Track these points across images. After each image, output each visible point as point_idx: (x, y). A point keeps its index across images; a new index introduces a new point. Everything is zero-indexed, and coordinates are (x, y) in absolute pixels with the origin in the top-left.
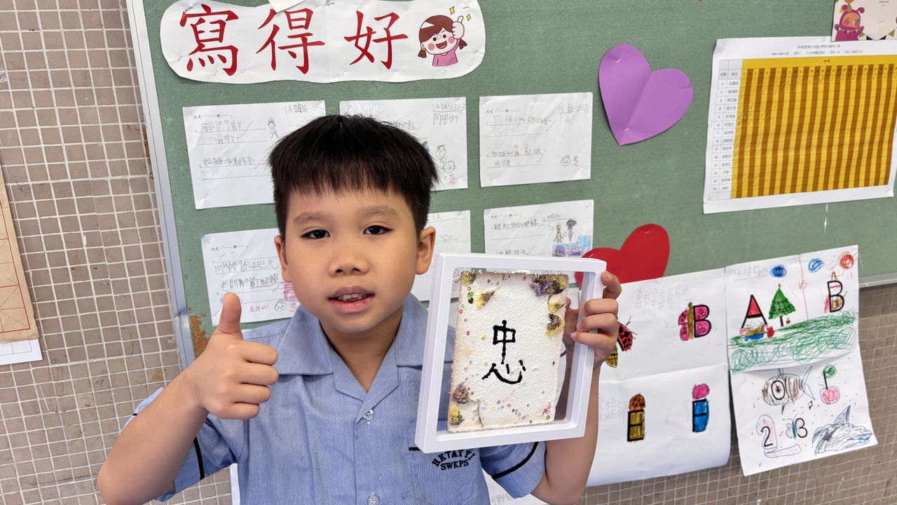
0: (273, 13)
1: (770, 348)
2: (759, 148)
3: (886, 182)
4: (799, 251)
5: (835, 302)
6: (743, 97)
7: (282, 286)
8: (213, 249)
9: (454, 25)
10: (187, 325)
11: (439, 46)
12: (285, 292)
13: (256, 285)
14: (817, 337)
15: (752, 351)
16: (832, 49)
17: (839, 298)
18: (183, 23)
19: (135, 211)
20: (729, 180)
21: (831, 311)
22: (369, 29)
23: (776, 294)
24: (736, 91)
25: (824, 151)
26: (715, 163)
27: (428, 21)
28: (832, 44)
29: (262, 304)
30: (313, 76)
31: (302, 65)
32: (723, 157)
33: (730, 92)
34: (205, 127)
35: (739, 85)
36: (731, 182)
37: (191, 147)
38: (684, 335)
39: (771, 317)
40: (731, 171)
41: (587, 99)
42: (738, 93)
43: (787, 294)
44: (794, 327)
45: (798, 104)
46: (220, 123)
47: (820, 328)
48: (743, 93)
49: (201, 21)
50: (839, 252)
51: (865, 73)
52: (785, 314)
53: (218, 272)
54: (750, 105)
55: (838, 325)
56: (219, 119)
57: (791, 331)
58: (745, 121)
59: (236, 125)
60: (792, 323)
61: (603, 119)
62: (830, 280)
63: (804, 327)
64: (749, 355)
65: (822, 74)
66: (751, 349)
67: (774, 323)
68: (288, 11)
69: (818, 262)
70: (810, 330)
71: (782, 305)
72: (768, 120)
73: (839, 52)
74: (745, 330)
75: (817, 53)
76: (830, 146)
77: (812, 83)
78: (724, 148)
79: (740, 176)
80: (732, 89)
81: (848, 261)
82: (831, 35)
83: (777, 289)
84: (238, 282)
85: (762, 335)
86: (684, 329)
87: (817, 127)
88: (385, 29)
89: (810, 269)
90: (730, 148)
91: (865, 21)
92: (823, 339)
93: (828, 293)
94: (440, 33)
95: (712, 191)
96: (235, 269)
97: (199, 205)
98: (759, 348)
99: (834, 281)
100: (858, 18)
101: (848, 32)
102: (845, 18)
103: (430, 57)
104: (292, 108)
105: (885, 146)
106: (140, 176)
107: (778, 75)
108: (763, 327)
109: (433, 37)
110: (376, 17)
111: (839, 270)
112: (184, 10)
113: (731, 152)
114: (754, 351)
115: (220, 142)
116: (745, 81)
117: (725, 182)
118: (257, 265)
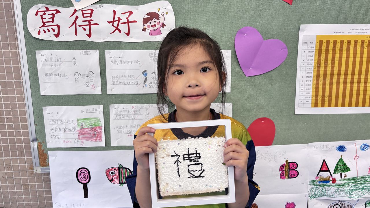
0: (75, 11)
1: (333, 189)
2: (328, 82)
4: (355, 139)
6: (317, 55)
7: (77, 132)
8: (48, 113)
9: (159, 16)
10: (36, 145)
11: (153, 26)
12: (79, 135)
13: (66, 131)
14: (362, 186)
15: (323, 189)
18: (37, 14)
20: (310, 97)
22: (119, 18)
23: (339, 161)
24: (313, 52)
26: (301, 88)
27: (147, 14)
29: (69, 140)
30: (93, 39)
32: (306, 85)
33: (309, 52)
34: (45, 59)
35: (315, 48)
36: (311, 98)
37: (39, 68)
38: (282, 176)
39: (335, 173)
40: (311, 92)
41: (228, 53)
42: (314, 53)
43: (346, 161)
44: (349, 179)
46: (52, 58)
47: (365, 181)
48: (317, 53)
49: (45, 14)
52: (344, 172)
53: (50, 124)
54: (322, 59)
56: (51, 56)
57: (346, 182)
58: (319, 67)
59: (59, 59)
60: (347, 177)
61: (237, 63)
63: (354, 180)
64: (320, 191)
65: (366, 44)
66: (322, 188)
67: (337, 176)
68: (83, 10)
69: (367, 145)
70: (359, 182)
71: (342, 167)
72: (333, 67)
74: (319, 177)
75: (362, 33)
77: (360, 48)
78: (307, 81)
79: (317, 96)
80: (310, 50)
83: (340, 158)
84: (59, 129)
85: (329, 182)
86: (283, 173)
87: (363, 72)
88: (126, 18)
89: (361, 149)
90: (311, 81)
92: (366, 187)
94: (153, 20)
95: (300, 103)
96: (57, 123)
97: (42, 93)
98: (327, 188)
103: (148, 31)
104: (84, 52)
107: (338, 44)
108: (330, 177)
109: (150, 22)
110: (122, 13)
112: (37, 9)
113: (311, 83)
114: (324, 189)
115: (52, 66)
116: (318, 46)
117: (307, 99)
118: (67, 122)
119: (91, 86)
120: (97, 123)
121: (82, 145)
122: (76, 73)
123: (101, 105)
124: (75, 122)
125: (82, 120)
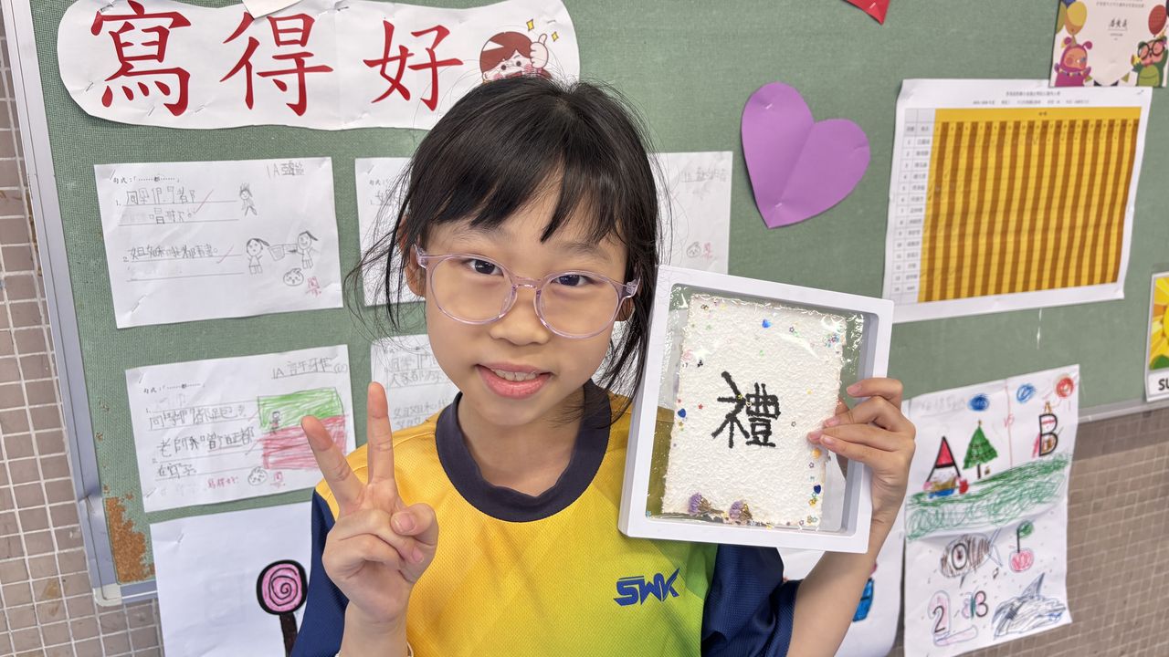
0: (248, 19)
1: (961, 507)
2: (955, 232)
3: (1115, 279)
4: (1005, 375)
5: (1045, 444)
6: (936, 161)
7: (260, 446)
9: (533, 47)
10: (99, 511)
12: (264, 455)
13: (218, 445)
14: (1020, 490)
15: (937, 511)
16: (1051, 98)
17: (1052, 437)
18: (96, 29)
19: (13, 330)
20: (915, 276)
21: (1041, 455)
22: (403, 49)
23: (975, 435)
24: (926, 153)
25: (1038, 237)
26: (898, 253)
27: (495, 39)
28: (1050, 90)
29: (228, 475)
30: (311, 120)
31: (296, 101)
32: (909, 244)
33: (918, 153)
34: (132, 197)
35: (930, 145)
36: (918, 279)
37: (109, 228)
39: (966, 467)
40: (918, 264)
41: (724, 162)
42: (929, 156)
43: (988, 435)
44: (994, 479)
45: (1005, 173)
46: (159, 191)
47: (1025, 477)
48: (936, 156)
49: (128, 27)
50: (1054, 375)
51: (1091, 130)
52: (984, 461)
53: (155, 427)
54: (945, 172)
55: (1046, 472)
56: (156, 185)
57: (989, 485)
58: (937, 194)
59: (187, 193)
60: (993, 473)
61: (746, 190)
62: (1042, 413)
63: (1005, 477)
64: (932, 517)
65: (1037, 132)
66: (936, 508)
67: (970, 475)
68: (274, 16)
69: (1029, 389)
70: (1012, 480)
71: (982, 449)
72: (967, 194)
73: (1058, 102)
74: (931, 484)
75: (1031, 102)
76: (1045, 230)
77: (1024, 142)
78: (910, 233)
79: (931, 271)
80: (921, 150)
81: (1066, 387)
82: (1049, 78)
83: (976, 427)
84: (189, 442)
85: (952, 491)
87: (1029, 204)
88: (427, 49)
89: (1019, 399)
90: (918, 232)
91: (1093, 60)
92: (1026, 492)
93: (1039, 431)
94: (512, 59)
95: (894, 292)
96: (183, 422)
97: (123, 321)
98: (947, 507)
99: (1049, 415)
100: (1083, 55)
101: (1071, 74)
102: (1067, 56)
104: (279, 168)
105: (1114, 231)
106: (23, 273)
107: (981, 132)
108: (955, 480)
109: (502, 64)
110: (414, 31)
111: (1054, 399)
112: (98, 9)
113: (919, 238)
114: (940, 511)
115: (160, 221)
116: (938, 139)
117: (910, 280)
118: (219, 415)
119: (306, 284)
120: (327, 407)
121: (278, 485)
122: (253, 242)
123: (340, 343)
124: (251, 410)
125: (275, 400)
